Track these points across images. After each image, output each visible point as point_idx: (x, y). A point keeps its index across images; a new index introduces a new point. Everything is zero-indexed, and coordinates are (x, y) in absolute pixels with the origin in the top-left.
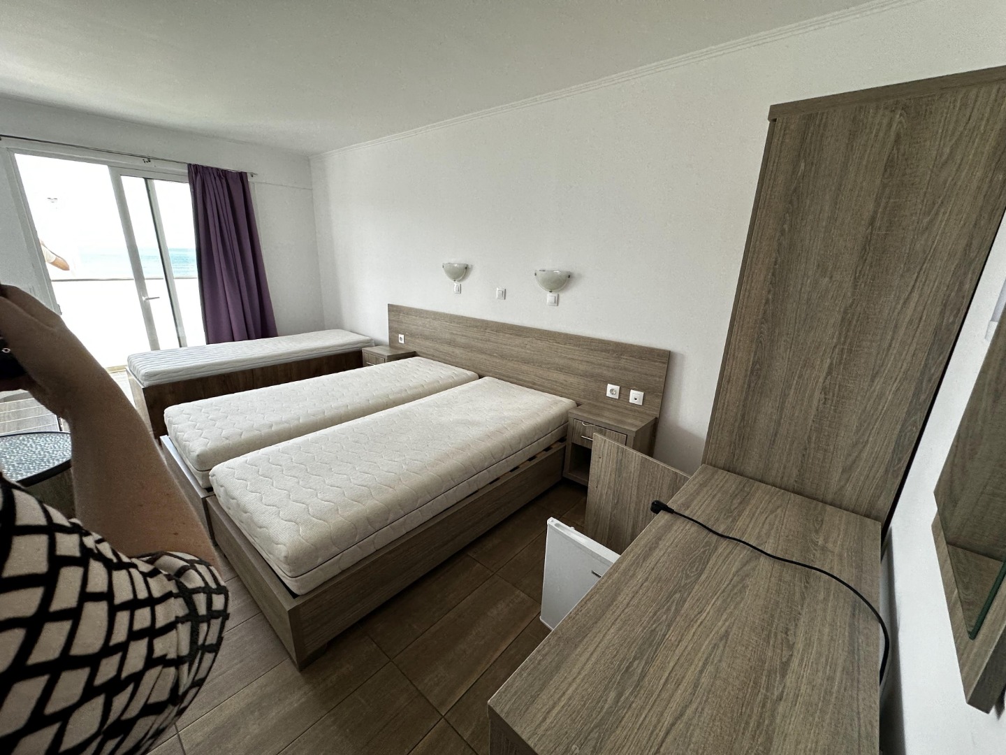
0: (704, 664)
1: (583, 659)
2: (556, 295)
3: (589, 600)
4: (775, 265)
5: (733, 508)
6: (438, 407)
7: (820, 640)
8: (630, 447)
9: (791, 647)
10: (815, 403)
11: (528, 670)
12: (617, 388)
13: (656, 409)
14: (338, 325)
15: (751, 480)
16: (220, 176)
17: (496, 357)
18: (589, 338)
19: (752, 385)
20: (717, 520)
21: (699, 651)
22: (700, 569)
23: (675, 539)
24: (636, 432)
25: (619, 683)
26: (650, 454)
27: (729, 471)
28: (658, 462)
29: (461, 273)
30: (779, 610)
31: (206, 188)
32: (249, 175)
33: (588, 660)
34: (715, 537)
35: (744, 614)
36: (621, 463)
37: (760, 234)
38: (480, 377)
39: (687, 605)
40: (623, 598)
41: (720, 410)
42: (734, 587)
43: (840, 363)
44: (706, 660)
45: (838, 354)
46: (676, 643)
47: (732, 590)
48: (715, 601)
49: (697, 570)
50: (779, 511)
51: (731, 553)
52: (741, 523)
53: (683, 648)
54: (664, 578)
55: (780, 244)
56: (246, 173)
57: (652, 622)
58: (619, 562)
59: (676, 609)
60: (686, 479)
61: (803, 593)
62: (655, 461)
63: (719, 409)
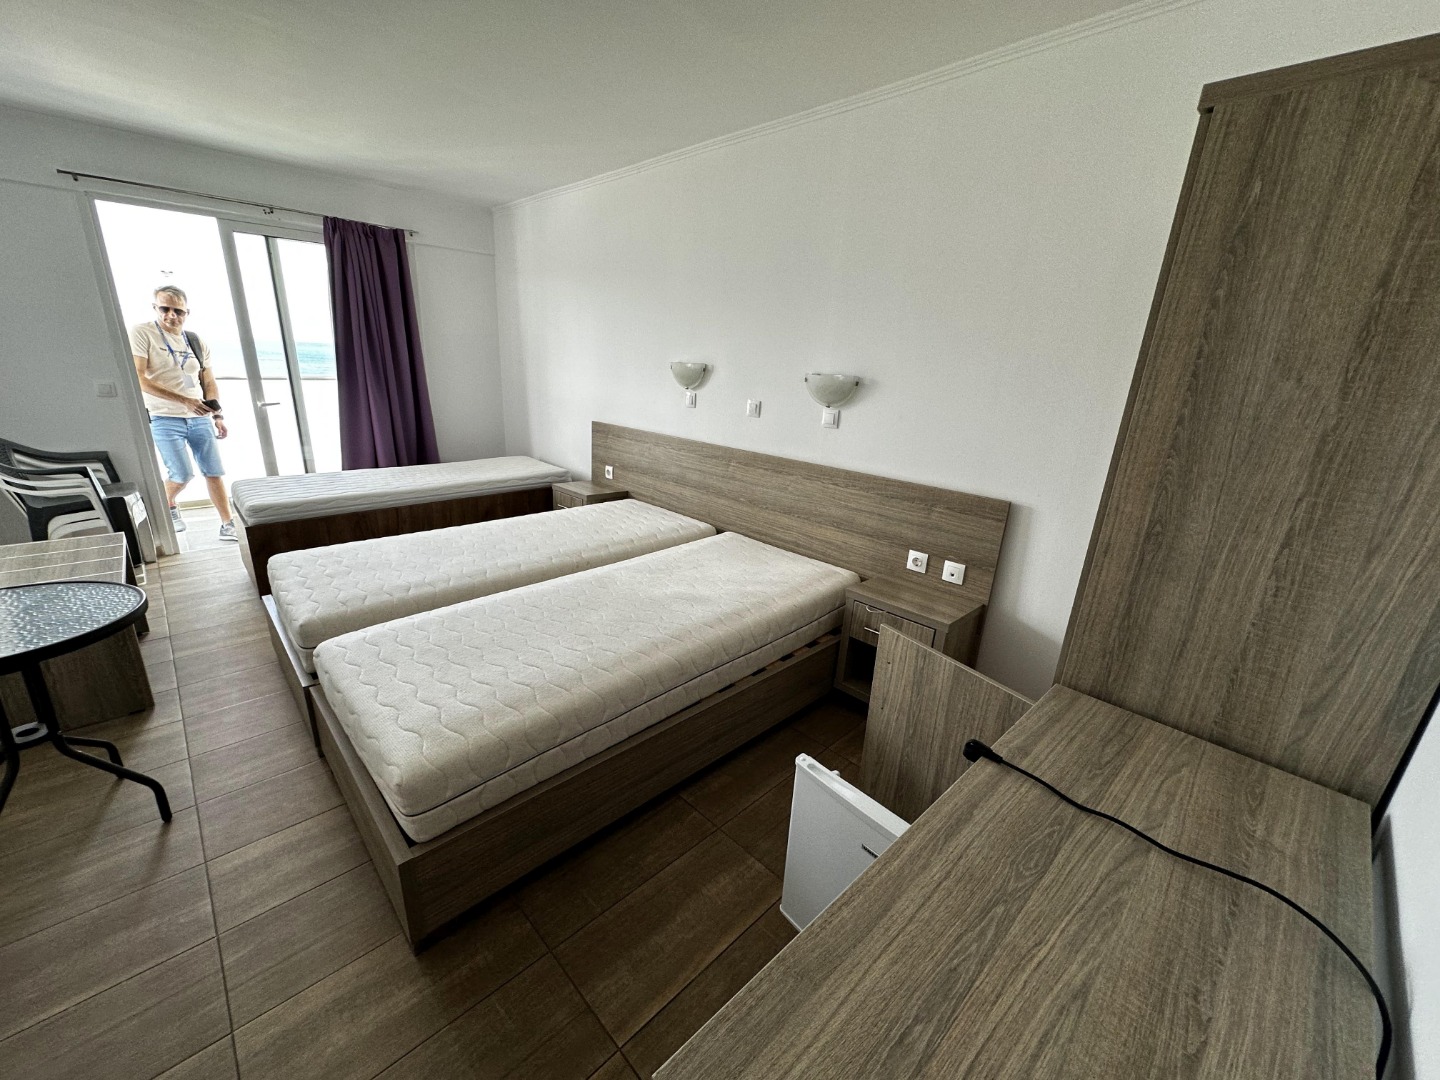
0: (1041, 1042)
1: (825, 1013)
2: (836, 411)
3: (846, 904)
4: (1198, 358)
5: (1103, 761)
6: (651, 572)
7: (1259, 1017)
8: (939, 650)
9: (1204, 1025)
10: (1258, 592)
11: (730, 1023)
12: (923, 557)
13: (985, 591)
14: (524, 451)
15: (1137, 716)
16: (366, 235)
17: (743, 503)
18: (884, 479)
19: (1148, 558)
20: (1077, 780)
21: (1032, 1017)
22: (1041, 864)
23: (1001, 807)
24: (951, 626)
25: (884, 1064)
26: (972, 663)
27: (1099, 698)
28: (982, 677)
29: (697, 377)
30: (1181, 953)
31: (348, 250)
32: (407, 235)
33: (833, 1015)
34: (1072, 810)
35: (1118, 954)
36: (921, 674)
37: (1174, 306)
38: (719, 532)
39: (1015, 929)
40: (905, 905)
41: (1090, 598)
42: (1102, 901)
43: (1309, 527)
44: (1046, 1034)
45: (1305, 512)
46: (993, 998)
47: (1097, 908)
48: (1067, 925)
49: (1036, 866)
50: (1185, 771)
51: (1097, 840)
52: (1117, 788)
53: (1005, 1007)
54: (978, 875)
55: (1208, 324)
56: (402, 231)
57: (951, 954)
58: (906, 839)
59: (996, 935)
60: (1025, 707)
61: (1227, 925)
62: (977, 674)
63: (1087, 596)
